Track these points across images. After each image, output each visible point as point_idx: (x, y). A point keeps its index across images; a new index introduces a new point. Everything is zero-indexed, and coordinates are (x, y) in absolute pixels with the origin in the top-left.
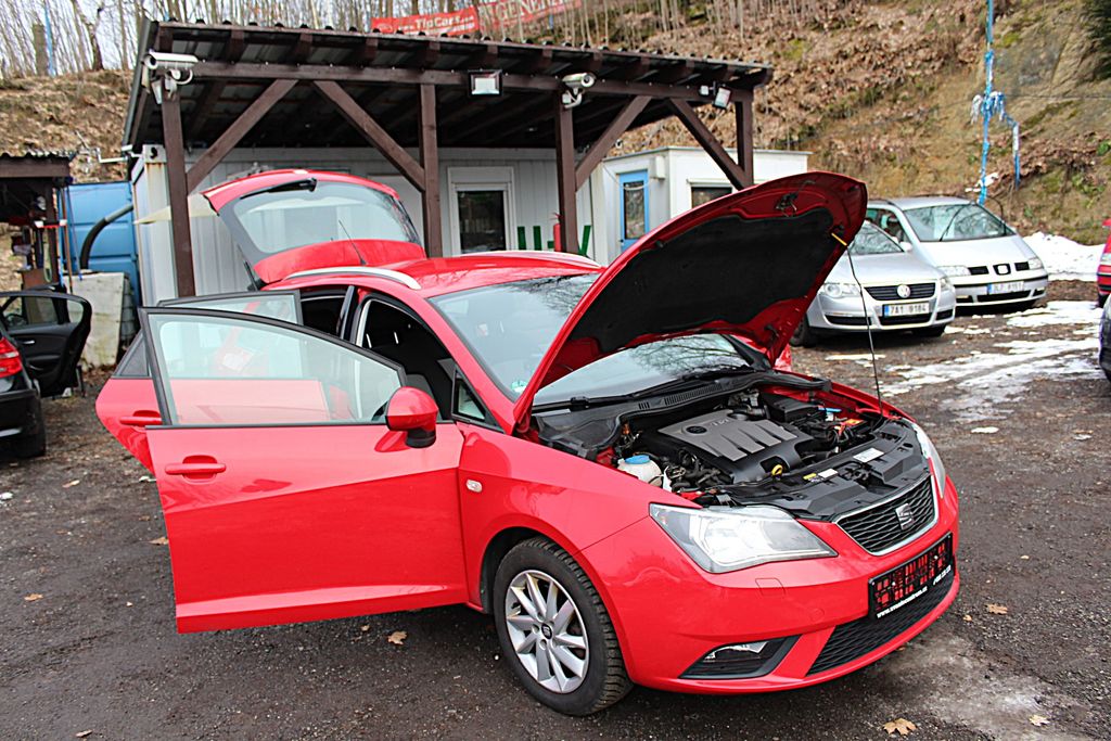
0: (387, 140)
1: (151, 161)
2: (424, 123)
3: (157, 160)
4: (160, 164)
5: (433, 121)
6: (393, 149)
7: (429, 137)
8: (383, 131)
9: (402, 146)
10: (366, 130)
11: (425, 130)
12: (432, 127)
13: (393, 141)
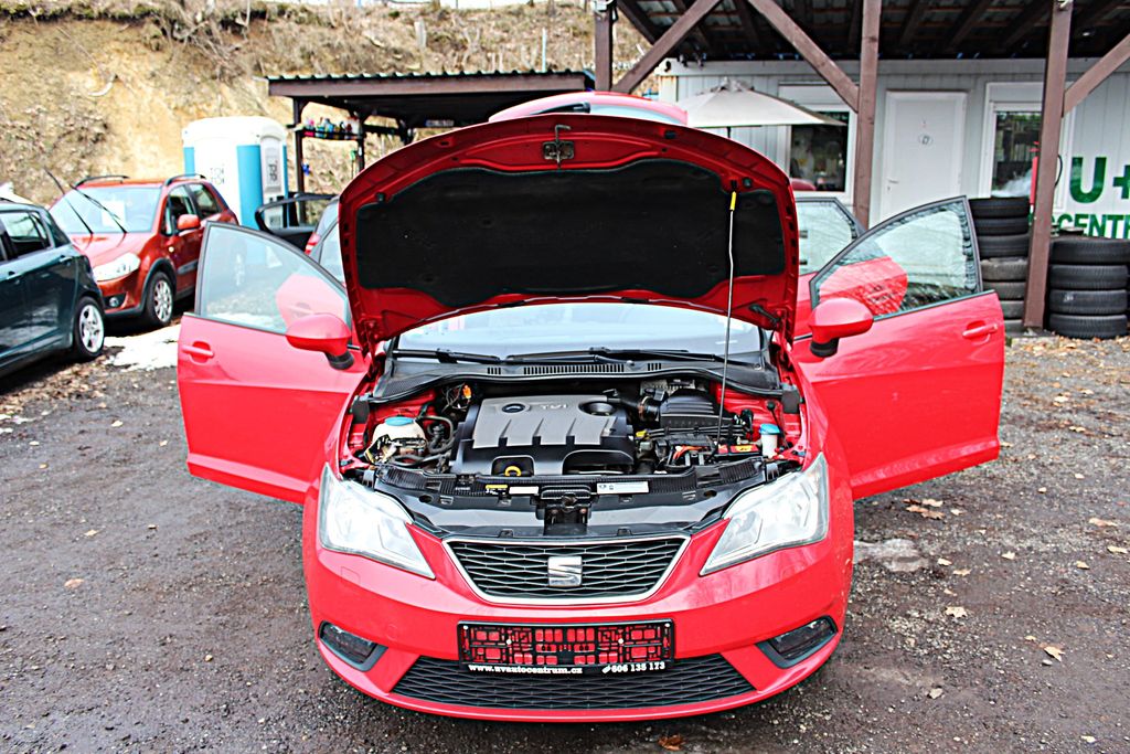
0: (817, 54)
1: (665, 74)
2: (864, 35)
3: (671, 73)
4: (672, 77)
5: (876, 33)
6: (823, 64)
7: (869, 49)
8: (814, 44)
9: (834, 58)
10: (794, 44)
11: (864, 43)
12: (873, 39)
13: (824, 55)
